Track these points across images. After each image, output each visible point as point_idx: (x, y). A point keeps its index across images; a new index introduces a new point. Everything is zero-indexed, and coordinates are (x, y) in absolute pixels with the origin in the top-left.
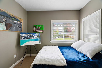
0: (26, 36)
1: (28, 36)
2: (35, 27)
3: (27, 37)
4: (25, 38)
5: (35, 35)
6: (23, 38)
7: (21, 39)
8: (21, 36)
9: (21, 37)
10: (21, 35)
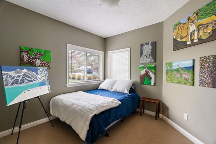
0: (20, 76)
1: (24, 75)
2: (27, 52)
3: (21, 78)
4: (16, 82)
5: (39, 72)
6: (11, 81)
7: (7, 85)
8: (4, 77)
9: (6, 80)
10: (5, 74)
